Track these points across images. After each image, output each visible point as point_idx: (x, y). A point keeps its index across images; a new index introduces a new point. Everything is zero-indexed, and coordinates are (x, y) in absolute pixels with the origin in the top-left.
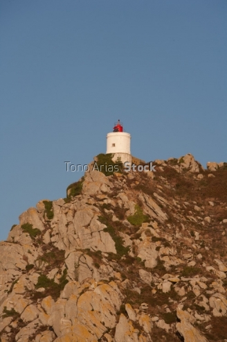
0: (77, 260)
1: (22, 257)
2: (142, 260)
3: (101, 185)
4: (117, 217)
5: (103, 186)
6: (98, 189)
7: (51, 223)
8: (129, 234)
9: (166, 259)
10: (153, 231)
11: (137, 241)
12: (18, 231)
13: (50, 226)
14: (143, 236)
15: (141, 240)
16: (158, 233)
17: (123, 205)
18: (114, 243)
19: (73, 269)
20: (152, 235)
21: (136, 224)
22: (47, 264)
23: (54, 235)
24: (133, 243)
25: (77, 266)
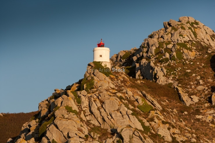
0: (132, 134)
1: (77, 129)
2: (162, 136)
3: (109, 83)
4: (132, 106)
5: (110, 83)
6: (107, 85)
7: (82, 107)
8: (145, 118)
9: (176, 136)
10: (160, 117)
11: (153, 123)
12: (63, 111)
13: (81, 108)
14: (156, 120)
15: (155, 122)
16: (164, 119)
17: (130, 98)
18: (140, 123)
19: (129, 140)
20: (161, 119)
21: (145, 111)
22: (99, 135)
23: (87, 116)
24: (150, 124)
25: (131, 138)
